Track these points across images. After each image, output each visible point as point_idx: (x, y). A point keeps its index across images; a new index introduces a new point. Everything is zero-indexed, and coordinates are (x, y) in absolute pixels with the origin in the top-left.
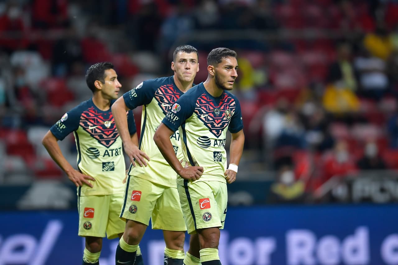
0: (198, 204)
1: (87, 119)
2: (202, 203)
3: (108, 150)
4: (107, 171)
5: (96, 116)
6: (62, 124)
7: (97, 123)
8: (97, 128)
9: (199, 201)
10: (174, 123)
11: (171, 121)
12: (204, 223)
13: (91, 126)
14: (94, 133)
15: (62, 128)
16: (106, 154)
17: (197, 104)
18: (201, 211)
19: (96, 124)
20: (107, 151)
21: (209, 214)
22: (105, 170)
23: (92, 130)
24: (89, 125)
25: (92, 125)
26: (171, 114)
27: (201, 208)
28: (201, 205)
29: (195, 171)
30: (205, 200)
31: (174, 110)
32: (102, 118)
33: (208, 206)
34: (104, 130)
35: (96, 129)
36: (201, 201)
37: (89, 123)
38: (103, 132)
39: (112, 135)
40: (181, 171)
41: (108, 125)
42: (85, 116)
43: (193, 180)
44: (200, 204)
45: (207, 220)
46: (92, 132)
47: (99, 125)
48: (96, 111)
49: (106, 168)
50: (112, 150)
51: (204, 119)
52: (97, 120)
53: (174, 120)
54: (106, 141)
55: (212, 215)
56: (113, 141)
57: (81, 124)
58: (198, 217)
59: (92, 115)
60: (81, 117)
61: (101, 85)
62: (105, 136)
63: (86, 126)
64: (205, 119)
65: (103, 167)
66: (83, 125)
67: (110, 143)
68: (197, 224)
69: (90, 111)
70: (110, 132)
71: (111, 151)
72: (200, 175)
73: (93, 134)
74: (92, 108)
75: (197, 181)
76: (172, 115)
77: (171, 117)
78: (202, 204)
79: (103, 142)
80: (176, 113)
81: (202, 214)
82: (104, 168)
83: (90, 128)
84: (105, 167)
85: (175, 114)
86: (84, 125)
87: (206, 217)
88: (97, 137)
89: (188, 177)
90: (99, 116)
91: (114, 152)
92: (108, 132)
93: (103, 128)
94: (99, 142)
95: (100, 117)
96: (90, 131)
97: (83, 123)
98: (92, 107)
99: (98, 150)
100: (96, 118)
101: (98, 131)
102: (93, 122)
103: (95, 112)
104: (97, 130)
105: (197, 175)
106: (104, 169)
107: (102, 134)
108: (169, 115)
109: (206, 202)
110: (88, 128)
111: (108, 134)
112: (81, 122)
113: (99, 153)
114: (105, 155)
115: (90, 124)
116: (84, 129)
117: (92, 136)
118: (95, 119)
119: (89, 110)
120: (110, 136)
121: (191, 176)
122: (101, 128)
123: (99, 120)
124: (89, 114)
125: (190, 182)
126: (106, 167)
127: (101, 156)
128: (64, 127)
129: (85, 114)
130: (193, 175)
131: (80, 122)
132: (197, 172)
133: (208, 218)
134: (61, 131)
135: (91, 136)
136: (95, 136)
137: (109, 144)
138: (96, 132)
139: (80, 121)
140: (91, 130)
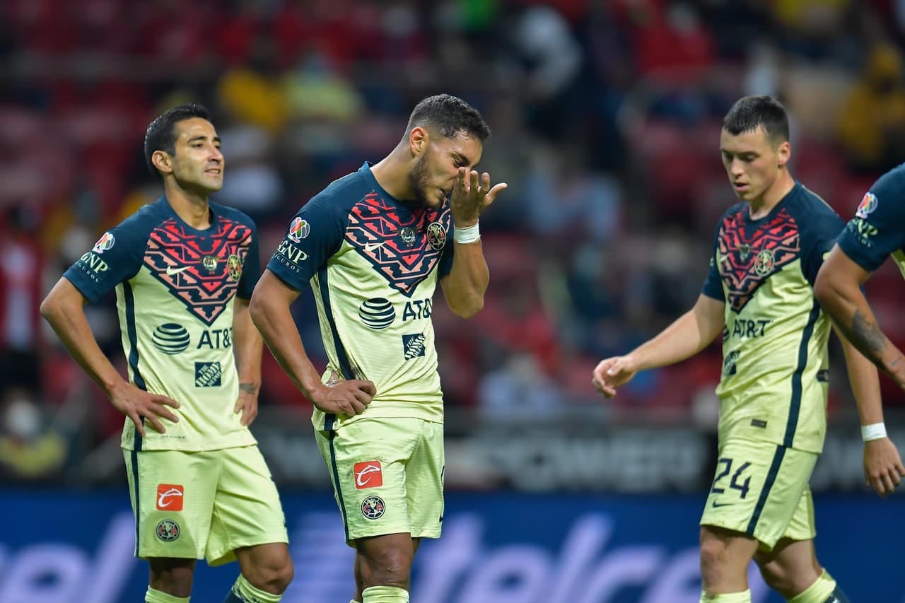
0: (352, 475)
1: (162, 248)
2: (362, 473)
3: (210, 329)
4: (206, 385)
5: (184, 241)
6: (98, 259)
7: (185, 260)
8: (186, 272)
9: (353, 470)
10: (296, 269)
11: (288, 264)
12: (366, 523)
13: (172, 267)
14: (180, 285)
15: (99, 271)
16: (205, 340)
17: (350, 217)
18: (359, 494)
19: (183, 262)
20: (206, 333)
21: (377, 499)
22: (203, 383)
23: (174, 277)
24: (167, 263)
25: (176, 264)
26: (289, 245)
27: (358, 487)
28: (359, 478)
29: (351, 391)
30: (369, 466)
31: (294, 235)
32: (197, 247)
33: (376, 479)
34: (202, 278)
35: (183, 273)
36: (359, 467)
37: (166, 259)
38: (200, 283)
39: (220, 292)
40: (314, 391)
41: (211, 266)
42: (159, 239)
43: (347, 416)
44: (357, 476)
45: (372, 516)
46: (175, 282)
47: (192, 265)
48: (182, 228)
49: (204, 379)
50: (218, 332)
51: (373, 256)
52: (186, 251)
53: (295, 261)
54: (205, 308)
55: (386, 503)
56: (221, 308)
57: (148, 259)
58: (351, 509)
59: (174, 239)
60: (150, 243)
61: (169, 162)
62: (203, 295)
63: (160, 267)
64: (375, 255)
65: (198, 376)
66: (152, 263)
67: (214, 313)
68: (350, 528)
69: (166, 227)
70: (216, 284)
71: (215, 335)
72: (366, 404)
73: (177, 287)
74: (171, 221)
75: (357, 417)
76: (290, 248)
77: (287, 253)
78: (360, 474)
79: (200, 311)
80: (299, 241)
81: (361, 502)
82: (200, 379)
83: (170, 272)
84: (201, 375)
85: (297, 245)
86: (156, 265)
87: (370, 508)
88: (186, 295)
89: (333, 406)
90: (189, 243)
91: (222, 336)
92: (212, 284)
93: (200, 273)
94: (191, 309)
95: (192, 243)
96: (170, 281)
97: (154, 257)
98: (171, 219)
99: (185, 331)
100: (183, 246)
101: (190, 280)
102: (176, 255)
103: (180, 231)
104: (186, 277)
105: (358, 403)
106: (200, 381)
107: (197, 287)
108: (284, 248)
109: (371, 470)
110: (165, 272)
111: (211, 288)
112: (149, 255)
113: (188, 336)
114: (202, 343)
115: (171, 263)
116: (155, 274)
117: (174, 292)
118: (180, 248)
119: (166, 224)
120: (215, 296)
121: (339, 404)
122: (196, 272)
123: (190, 252)
124: (166, 234)
125: (339, 420)
126: (204, 376)
127: (193, 346)
128: (103, 267)
129: (159, 234)
130: (346, 403)
131: (145, 255)
132: (356, 394)
133: (375, 510)
134: (96, 278)
135: (170, 294)
136: (180, 293)
137: (211, 315)
138: (183, 283)
139: (147, 252)
140: (171, 276)
